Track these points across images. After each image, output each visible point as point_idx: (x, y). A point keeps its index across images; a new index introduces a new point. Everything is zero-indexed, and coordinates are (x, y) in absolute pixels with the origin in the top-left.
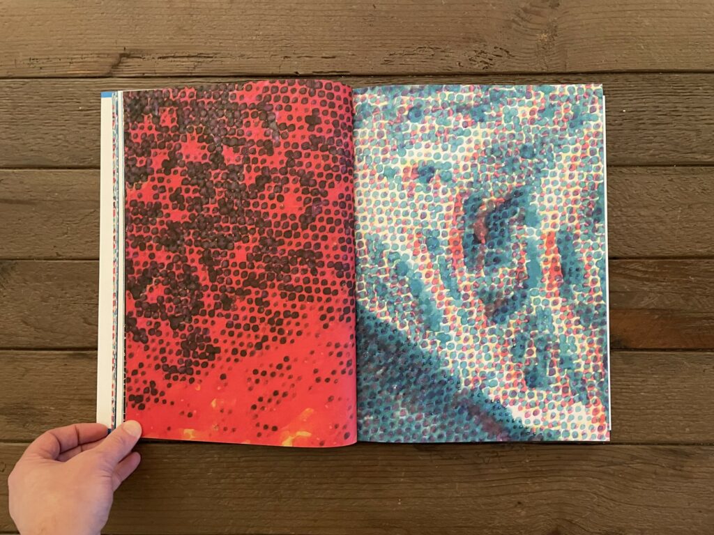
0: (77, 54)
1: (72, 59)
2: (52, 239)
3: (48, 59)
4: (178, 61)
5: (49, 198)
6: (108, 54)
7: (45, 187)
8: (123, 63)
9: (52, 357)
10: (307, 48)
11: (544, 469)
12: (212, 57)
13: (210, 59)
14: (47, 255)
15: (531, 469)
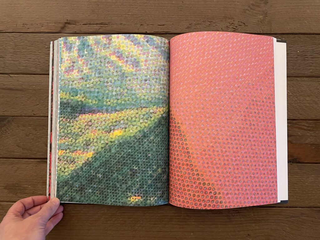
0: (45, 22)
1: (43, 24)
2: (31, 107)
3: (32, 24)
4: (92, 26)
5: (30, 88)
6: (60, 22)
7: (29, 83)
8: (66, 26)
9: (30, 162)
10: (152, 21)
11: (260, 219)
12: (107, 24)
13: (107, 25)
14: (29, 115)
15: (254, 219)
